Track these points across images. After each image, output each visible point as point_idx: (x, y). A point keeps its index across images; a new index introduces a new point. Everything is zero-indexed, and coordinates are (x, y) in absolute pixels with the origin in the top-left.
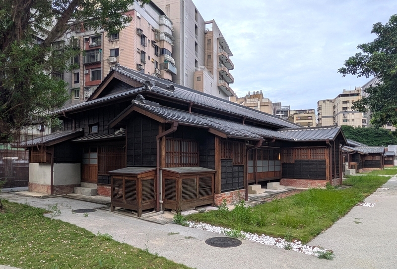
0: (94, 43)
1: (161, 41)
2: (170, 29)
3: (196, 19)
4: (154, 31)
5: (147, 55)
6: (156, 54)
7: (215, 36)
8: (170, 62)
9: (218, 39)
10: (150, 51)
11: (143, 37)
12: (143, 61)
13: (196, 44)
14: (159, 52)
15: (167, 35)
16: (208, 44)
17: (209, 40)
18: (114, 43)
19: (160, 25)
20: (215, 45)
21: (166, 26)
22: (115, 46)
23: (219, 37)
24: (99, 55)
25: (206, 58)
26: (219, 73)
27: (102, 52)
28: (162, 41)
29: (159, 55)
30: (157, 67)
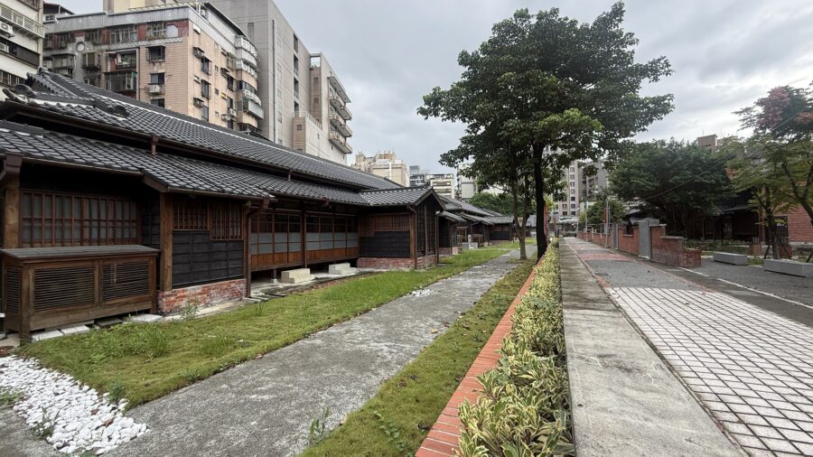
0: (125, 63)
1: (237, 70)
2: (252, 55)
3: (296, 48)
4: (226, 55)
5: (212, 88)
6: (230, 88)
7: (325, 75)
8: (252, 100)
9: (328, 78)
10: (219, 83)
11: (205, 61)
12: (206, 95)
13: (296, 82)
14: (235, 86)
15: (246, 63)
16: (315, 83)
17: (316, 79)
18: (158, 64)
19: (236, 48)
20: (325, 86)
21: (246, 50)
22: (158, 69)
23: (330, 75)
24: (132, 80)
25: (313, 102)
26: (331, 123)
27: (137, 77)
28: (239, 71)
29: (234, 89)
30: (232, 106)
